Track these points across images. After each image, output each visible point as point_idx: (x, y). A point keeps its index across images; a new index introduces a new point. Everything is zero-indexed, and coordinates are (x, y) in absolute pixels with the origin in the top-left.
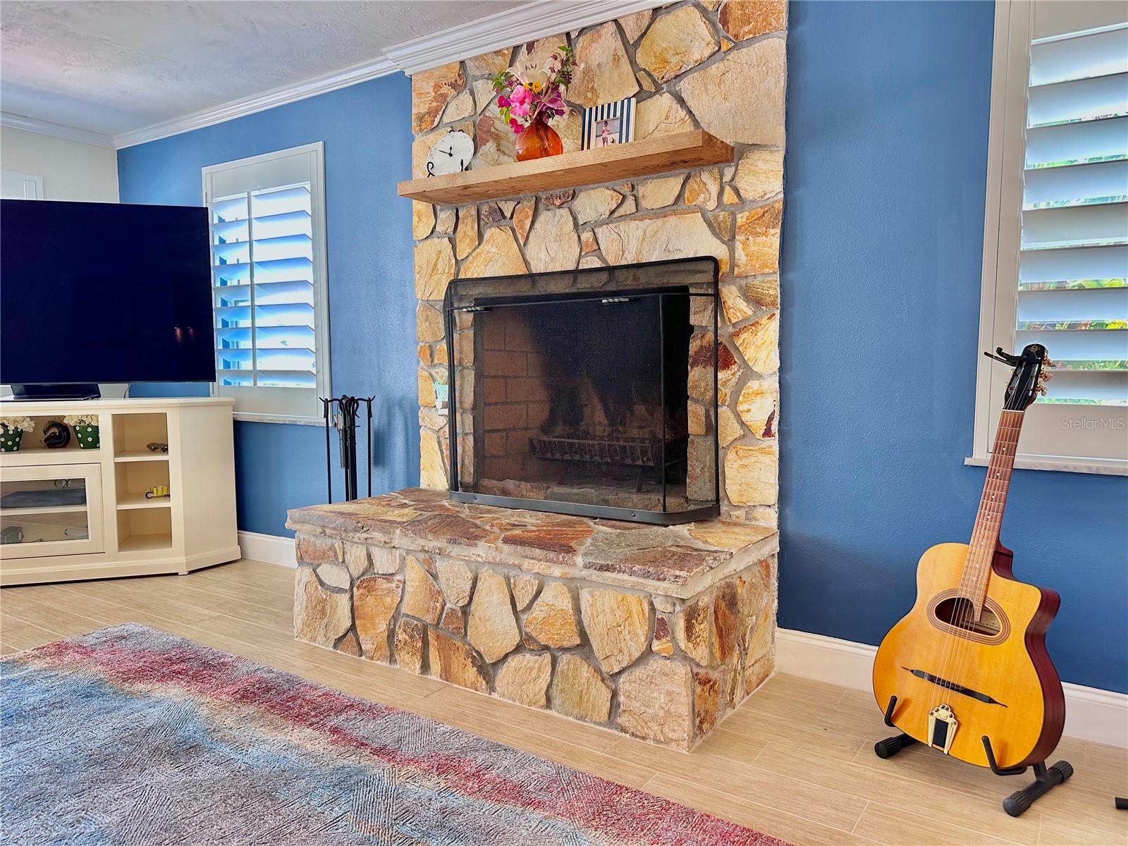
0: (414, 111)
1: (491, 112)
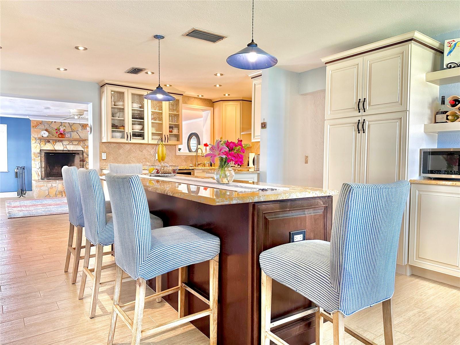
0: (31, 125)
1: (48, 128)
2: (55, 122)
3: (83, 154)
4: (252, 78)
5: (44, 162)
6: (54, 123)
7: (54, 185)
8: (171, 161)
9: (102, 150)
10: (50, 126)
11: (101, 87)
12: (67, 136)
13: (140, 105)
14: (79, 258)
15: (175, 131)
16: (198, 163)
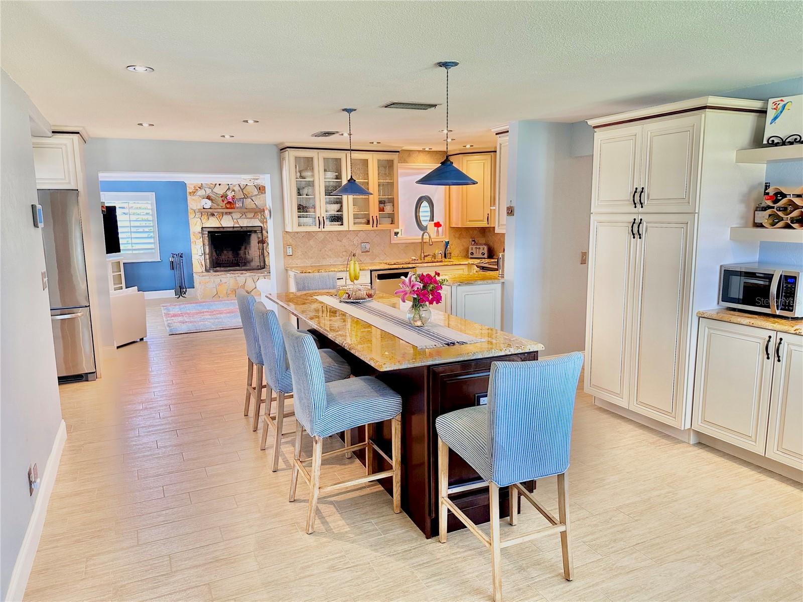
0: (188, 191)
1: (211, 195)
2: (220, 185)
3: (262, 232)
4: (497, 134)
5: (208, 245)
6: (218, 185)
7: (224, 280)
8: (383, 254)
9: (286, 242)
10: (214, 190)
11: (281, 150)
12: (237, 205)
13: (337, 174)
14: (260, 401)
15: (388, 208)
16: (425, 254)
